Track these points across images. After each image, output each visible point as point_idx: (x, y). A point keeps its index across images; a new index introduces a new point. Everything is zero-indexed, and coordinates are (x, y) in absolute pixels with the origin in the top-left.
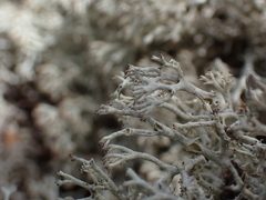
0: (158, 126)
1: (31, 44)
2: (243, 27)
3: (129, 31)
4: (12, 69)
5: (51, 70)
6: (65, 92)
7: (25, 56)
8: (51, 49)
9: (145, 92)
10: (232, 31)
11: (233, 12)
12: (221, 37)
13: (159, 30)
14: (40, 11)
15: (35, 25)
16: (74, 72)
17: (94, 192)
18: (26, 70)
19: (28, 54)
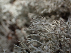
0: (40, 34)
1: (15, 14)
2: (68, 9)
3: (38, 10)
4: (11, 20)
5: (19, 21)
6: (23, 26)
7: (13, 17)
8: (20, 15)
9: (36, 25)
10: (65, 10)
11: (66, 5)
12: (63, 12)
13: (45, 10)
14: (18, 6)
15: (16, 9)
16: (25, 21)
17: (23, 50)
18: (13, 21)
19: (14, 17)
